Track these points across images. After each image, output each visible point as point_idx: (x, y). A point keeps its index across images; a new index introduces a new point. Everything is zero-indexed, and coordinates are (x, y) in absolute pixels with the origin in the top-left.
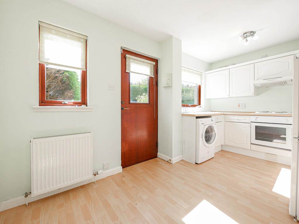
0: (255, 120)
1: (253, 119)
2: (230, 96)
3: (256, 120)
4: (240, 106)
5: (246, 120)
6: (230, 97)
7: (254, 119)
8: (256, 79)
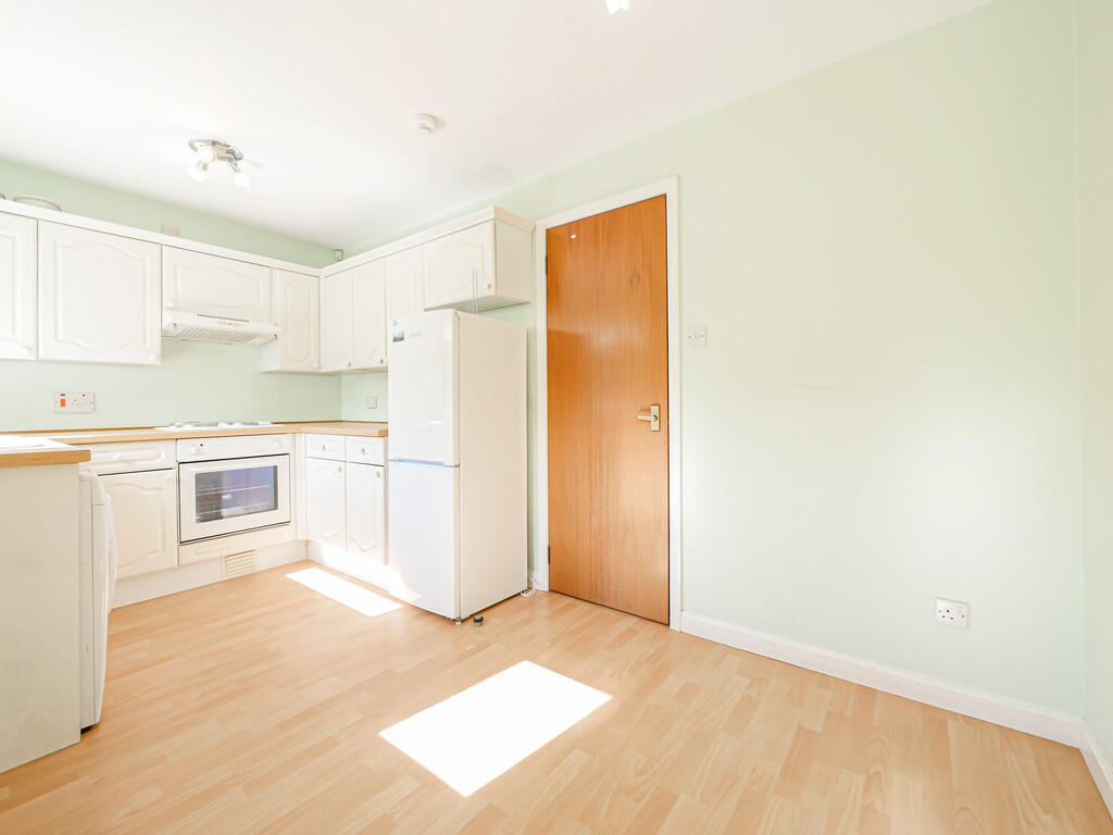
0: (196, 454)
1: (187, 450)
2: (41, 356)
3: (198, 452)
4: (67, 403)
5: (159, 460)
6: (39, 361)
7: (193, 450)
8: (167, 304)
